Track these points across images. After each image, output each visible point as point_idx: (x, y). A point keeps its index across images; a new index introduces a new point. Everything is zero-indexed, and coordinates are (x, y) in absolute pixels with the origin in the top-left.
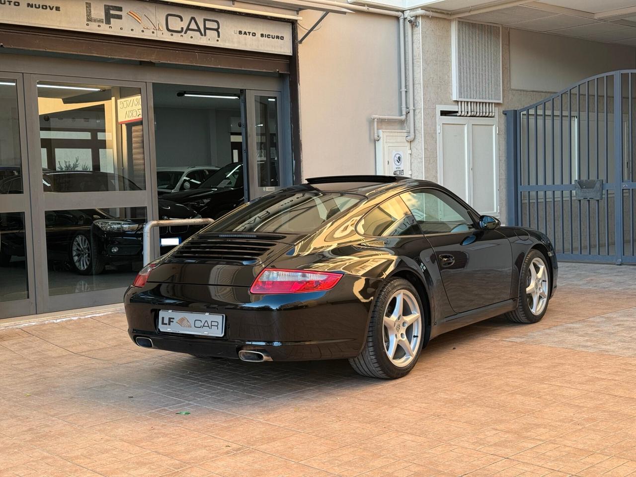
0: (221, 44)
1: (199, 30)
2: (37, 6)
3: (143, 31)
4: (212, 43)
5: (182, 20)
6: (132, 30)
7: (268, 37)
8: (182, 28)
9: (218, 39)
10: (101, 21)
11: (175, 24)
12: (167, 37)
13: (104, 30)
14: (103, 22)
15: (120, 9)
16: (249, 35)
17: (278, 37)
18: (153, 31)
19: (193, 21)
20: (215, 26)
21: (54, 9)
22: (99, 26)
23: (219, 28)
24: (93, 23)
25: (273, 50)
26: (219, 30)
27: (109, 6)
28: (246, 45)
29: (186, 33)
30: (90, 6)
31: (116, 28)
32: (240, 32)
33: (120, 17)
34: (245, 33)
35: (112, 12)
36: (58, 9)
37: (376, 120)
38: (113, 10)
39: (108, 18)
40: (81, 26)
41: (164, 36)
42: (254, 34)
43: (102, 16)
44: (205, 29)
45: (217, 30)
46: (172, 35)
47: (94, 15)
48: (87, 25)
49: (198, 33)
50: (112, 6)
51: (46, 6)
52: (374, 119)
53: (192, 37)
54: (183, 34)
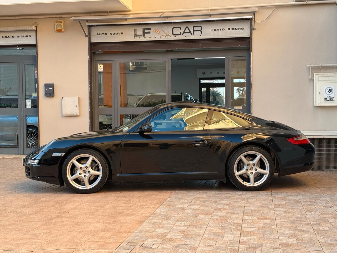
0: (203, 37)
1: (190, 32)
2: (114, 34)
3: (160, 37)
4: (198, 37)
5: (181, 29)
6: (155, 37)
7: (233, 30)
8: (181, 33)
9: (201, 35)
10: (141, 36)
11: (177, 31)
12: (173, 38)
13: (143, 39)
14: (142, 36)
15: (150, 29)
16: (220, 30)
17: (239, 29)
18: (166, 36)
19: (187, 28)
20: (200, 29)
21: (121, 34)
22: (140, 38)
23: (201, 29)
24: (137, 37)
25: (236, 36)
26: (202, 31)
27: (144, 29)
28: (218, 35)
29: (183, 35)
30: (136, 30)
31: (148, 38)
32: (215, 30)
33: (149, 33)
34: (218, 30)
35: (146, 31)
36: (122, 33)
37: (310, 67)
38: (146, 30)
39: (144, 33)
40: (132, 39)
41: (171, 38)
42: (223, 29)
43: (141, 33)
44: (194, 31)
45: (201, 31)
46: (175, 37)
47: (138, 34)
48: (135, 38)
49: (190, 34)
50: (145, 29)
51: (117, 33)
52: (309, 67)
53: (186, 36)
54: (181, 35)
